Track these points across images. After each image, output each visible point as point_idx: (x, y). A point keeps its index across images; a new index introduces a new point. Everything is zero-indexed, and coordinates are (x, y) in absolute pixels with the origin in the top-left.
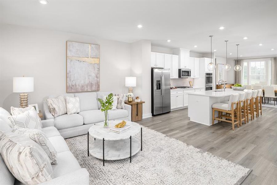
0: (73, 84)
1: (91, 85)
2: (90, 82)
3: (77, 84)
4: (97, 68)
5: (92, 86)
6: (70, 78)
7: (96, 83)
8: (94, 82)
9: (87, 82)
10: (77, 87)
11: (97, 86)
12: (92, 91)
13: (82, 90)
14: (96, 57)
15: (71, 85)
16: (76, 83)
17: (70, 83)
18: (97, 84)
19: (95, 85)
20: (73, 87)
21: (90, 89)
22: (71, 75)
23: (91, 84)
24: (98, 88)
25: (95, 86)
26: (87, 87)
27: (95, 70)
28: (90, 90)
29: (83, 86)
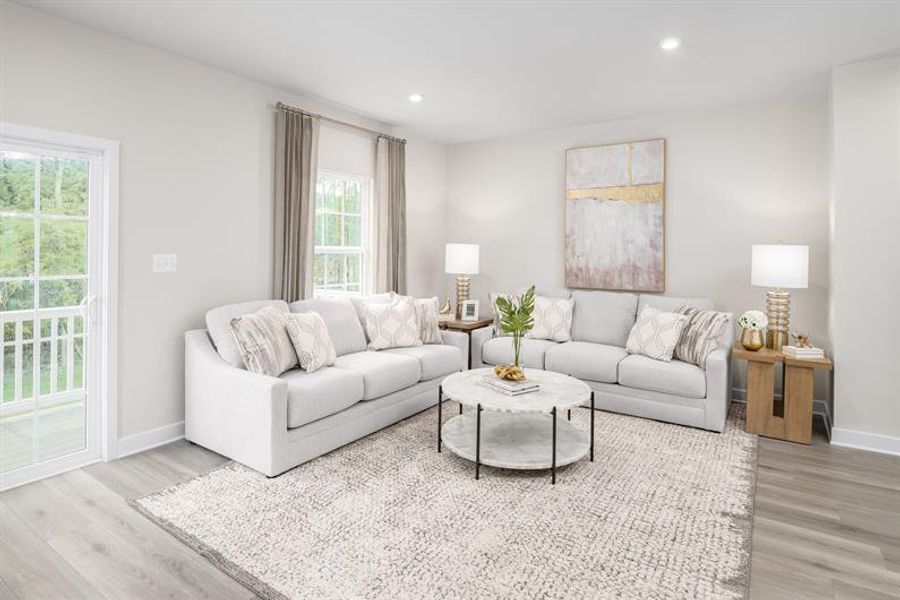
0: (581, 265)
1: (635, 271)
2: (629, 261)
3: (591, 266)
4: (655, 216)
5: (638, 274)
6: (572, 248)
7: (652, 265)
8: (644, 263)
9: (621, 259)
10: (591, 273)
11: (653, 276)
12: (637, 289)
13: (605, 282)
14: (650, 182)
15: (574, 265)
16: (588, 263)
17: (574, 263)
18: (652, 270)
19: (648, 273)
20: (579, 274)
21: (629, 283)
22: (574, 240)
23: (635, 266)
24: (657, 282)
25: (645, 275)
26: (620, 276)
27: (646, 223)
28: (631, 288)
29: (607, 273)
